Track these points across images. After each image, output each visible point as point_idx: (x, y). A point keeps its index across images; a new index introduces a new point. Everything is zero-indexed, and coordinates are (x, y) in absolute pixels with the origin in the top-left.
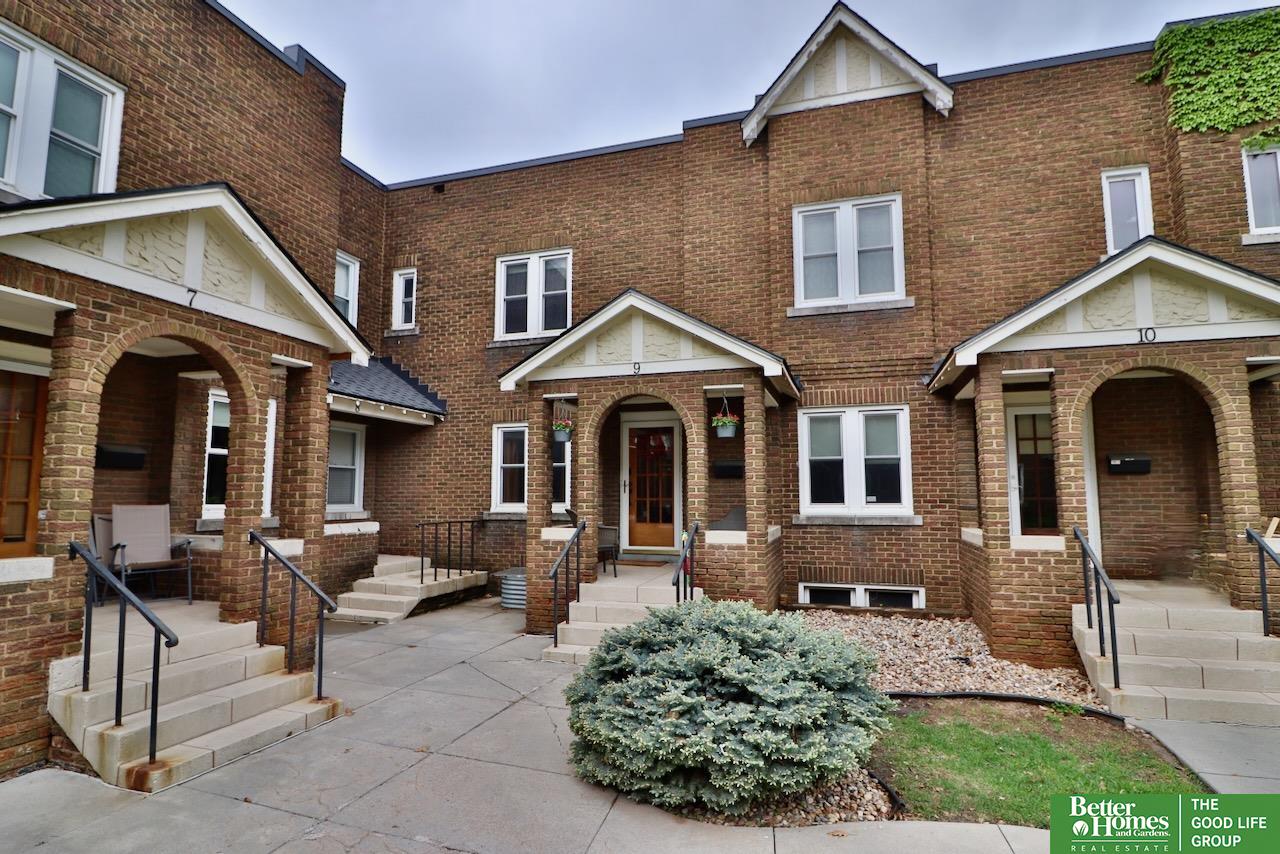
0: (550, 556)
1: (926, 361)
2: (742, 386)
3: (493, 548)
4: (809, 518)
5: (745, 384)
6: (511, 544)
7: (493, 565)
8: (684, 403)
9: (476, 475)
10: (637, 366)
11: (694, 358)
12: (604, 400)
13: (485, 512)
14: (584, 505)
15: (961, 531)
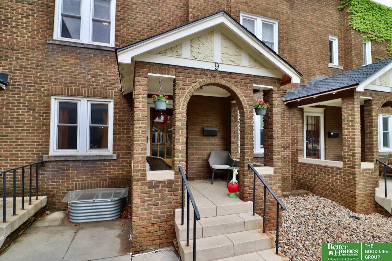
2: (271, 87)
3: (51, 179)
6: (67, 176)
7: (51, 191)
9: (36, 130)
10: (216, 64)
11: (249, 67)
12: (194, 84)
13: (44, 156)
14: (180, 154)
15: (298, 159)
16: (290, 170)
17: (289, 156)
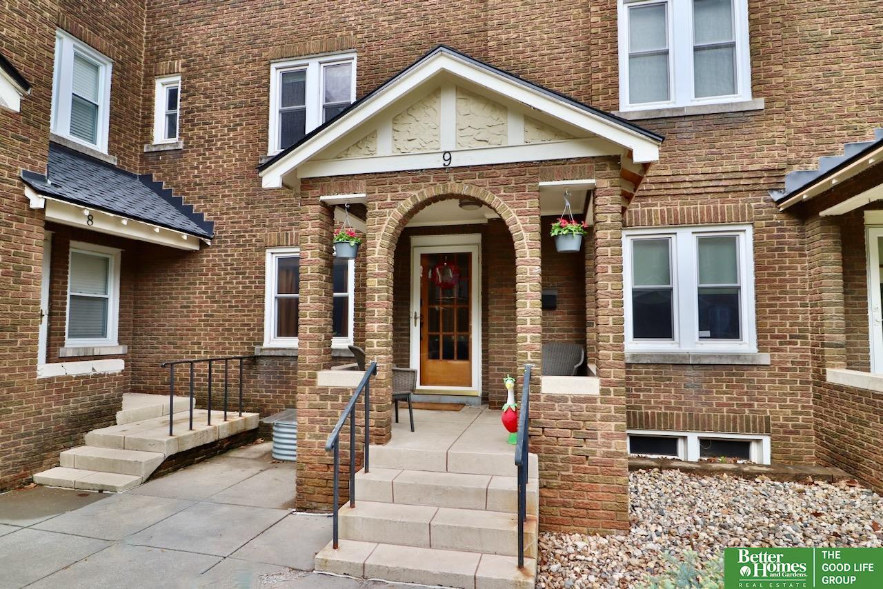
0: (329, 408)
1: (776, 174)
2: (593, 181)
3: (265, 387)
4: (634, 356)
5: (597, 178)
6: (285, 382)
7: (265, 406)
8: (513, 205)
10: (447, 156)
11: (527, 144)
12: (402, 203)
13: (257, 347)
14: (375, 341)
15: (824, 372)
16: (811, 407)
17: (803, 363)
